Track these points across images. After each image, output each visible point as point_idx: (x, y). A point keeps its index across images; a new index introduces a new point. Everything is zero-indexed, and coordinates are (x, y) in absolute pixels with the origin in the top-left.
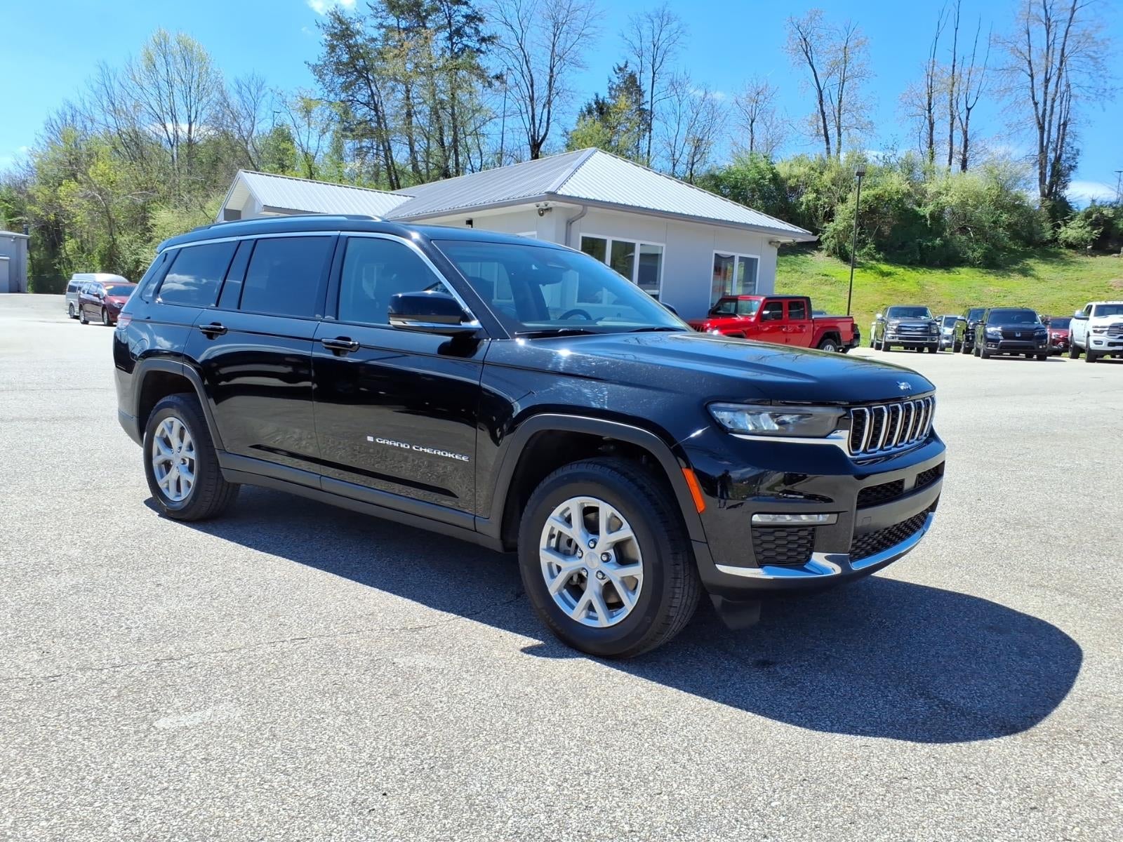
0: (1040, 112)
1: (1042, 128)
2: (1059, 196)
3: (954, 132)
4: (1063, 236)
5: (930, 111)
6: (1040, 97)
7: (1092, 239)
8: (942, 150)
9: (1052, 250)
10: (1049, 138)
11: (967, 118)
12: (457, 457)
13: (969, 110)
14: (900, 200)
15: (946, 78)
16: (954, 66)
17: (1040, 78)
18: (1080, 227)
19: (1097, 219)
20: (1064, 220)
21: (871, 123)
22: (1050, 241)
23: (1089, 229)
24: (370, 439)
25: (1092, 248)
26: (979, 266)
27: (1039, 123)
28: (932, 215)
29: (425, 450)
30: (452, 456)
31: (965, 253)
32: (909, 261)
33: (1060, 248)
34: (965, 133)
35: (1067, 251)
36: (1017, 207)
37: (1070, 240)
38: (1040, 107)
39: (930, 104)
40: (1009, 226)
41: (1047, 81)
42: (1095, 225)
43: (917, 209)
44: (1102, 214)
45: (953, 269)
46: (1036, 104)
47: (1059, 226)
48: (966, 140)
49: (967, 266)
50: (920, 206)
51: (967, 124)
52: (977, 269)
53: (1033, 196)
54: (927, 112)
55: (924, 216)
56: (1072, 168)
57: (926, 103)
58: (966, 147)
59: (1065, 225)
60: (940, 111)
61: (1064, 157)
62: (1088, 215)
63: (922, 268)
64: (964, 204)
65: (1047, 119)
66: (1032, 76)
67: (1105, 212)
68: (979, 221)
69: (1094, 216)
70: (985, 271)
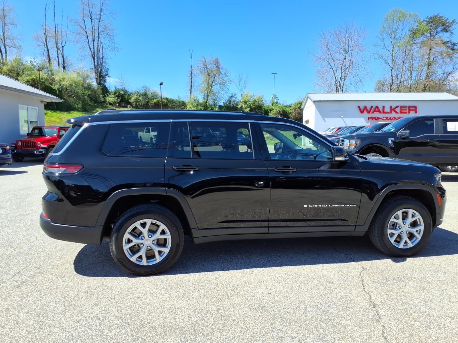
0: (93, 52)
1: (94, 58)
2: (104, 85)
3: (59, 55)
4: (107, 100)
5: (46, 44)
6: (92, 47)
7: (118, 102)
8: (54, 62)
9: (104, 105)
10: (97, 62)
11: (63, 50)
12: (351, 206)
13: (63, 47)
14: (44, 82)
15: (52, 31)
16: (55, 28)
17: (90, 39)
18: (113, 97)
19: (119, 94)
20: (107, 94)
21: (20, 46)
22: (103, 102)
23: (116, 98)
24: (305, 206)
25: (119, 105)
26: (80, 111)
27: (93, 56)
28: (58, 89)
29: (335, 206)
30: (349, 206)
31: (74, 106)
32: (51, 108)
33: (107, 105)
34: (63, 56)
35: (109, 106)
36: (89, 87)
37: (111, 102)
38: (92, 50)
39: (46, 42)
40: (89, 96)
41: (94, 41)
42: (118, 96)
43: (51, 86)
44: (120, 93)
45: (71, 112)
46: (90, 49)
47: (105, 96)
48: (64, 59)
49: (76, 111)
50: (52, 85)
51: (63, 53)
52: (80, 112)
53: (94, 84)
54: (45, 45)
55: (55, 90)
56: (107, 75)
57: (44, 40)
58: (64, 62)
59: (108, 96)
60: (51, 45)
61: (103, 70)
62: (115, 93)
63: (58, 111)
64: (71, 85)
65: (96, 55)
66: (87, 37)
67: (121, 92)
68: (78, 93)
69: (117, 93)
70: (83, 113)
